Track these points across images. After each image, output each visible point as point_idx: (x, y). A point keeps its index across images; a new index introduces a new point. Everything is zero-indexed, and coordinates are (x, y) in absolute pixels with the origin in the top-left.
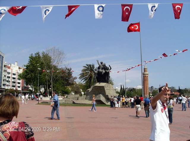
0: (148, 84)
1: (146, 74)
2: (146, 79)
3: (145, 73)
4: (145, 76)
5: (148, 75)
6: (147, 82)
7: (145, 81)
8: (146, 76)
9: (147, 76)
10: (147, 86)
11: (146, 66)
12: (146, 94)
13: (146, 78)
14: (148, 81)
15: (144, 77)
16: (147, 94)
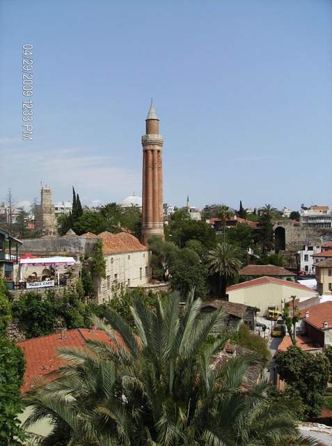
0: (160, 181)
1: (153, 144)
2: (153, 160)
3: (152, 137)
4: (152, 147)
5: (160, 144)
6: (157, 174)
7: (150, 169)
8: (152, 151)
9: (157, 148)
10: (157, 188)
11: (153, 110)
12: (154, 221)
13: (156, 156)
14: (159, 168)
15: (146, 152)
16: (157, 218)
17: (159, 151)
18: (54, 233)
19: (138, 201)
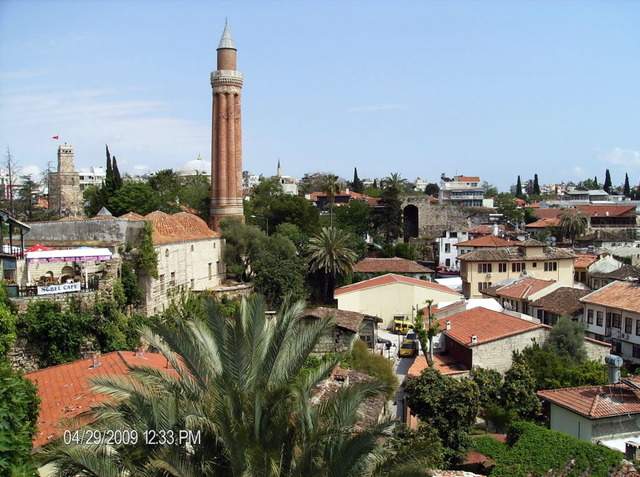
0: (238, 138)
1: (228, 84)
2: (228, 109)
3: (227, 74)
4: (226, 89)
5: (238, 85)
6: (233, 128)
7: (223, 122)
8: (227, 94)
9: (234, 90)
10: (233, 148)
11: (228, 35)
12: (229, 195)
13: (231, 103)
14: (237, 120)
15: (216, 95)
16: (234, 192)
17: (236, 95)
18: (79, 214)
19: (205, 166)
